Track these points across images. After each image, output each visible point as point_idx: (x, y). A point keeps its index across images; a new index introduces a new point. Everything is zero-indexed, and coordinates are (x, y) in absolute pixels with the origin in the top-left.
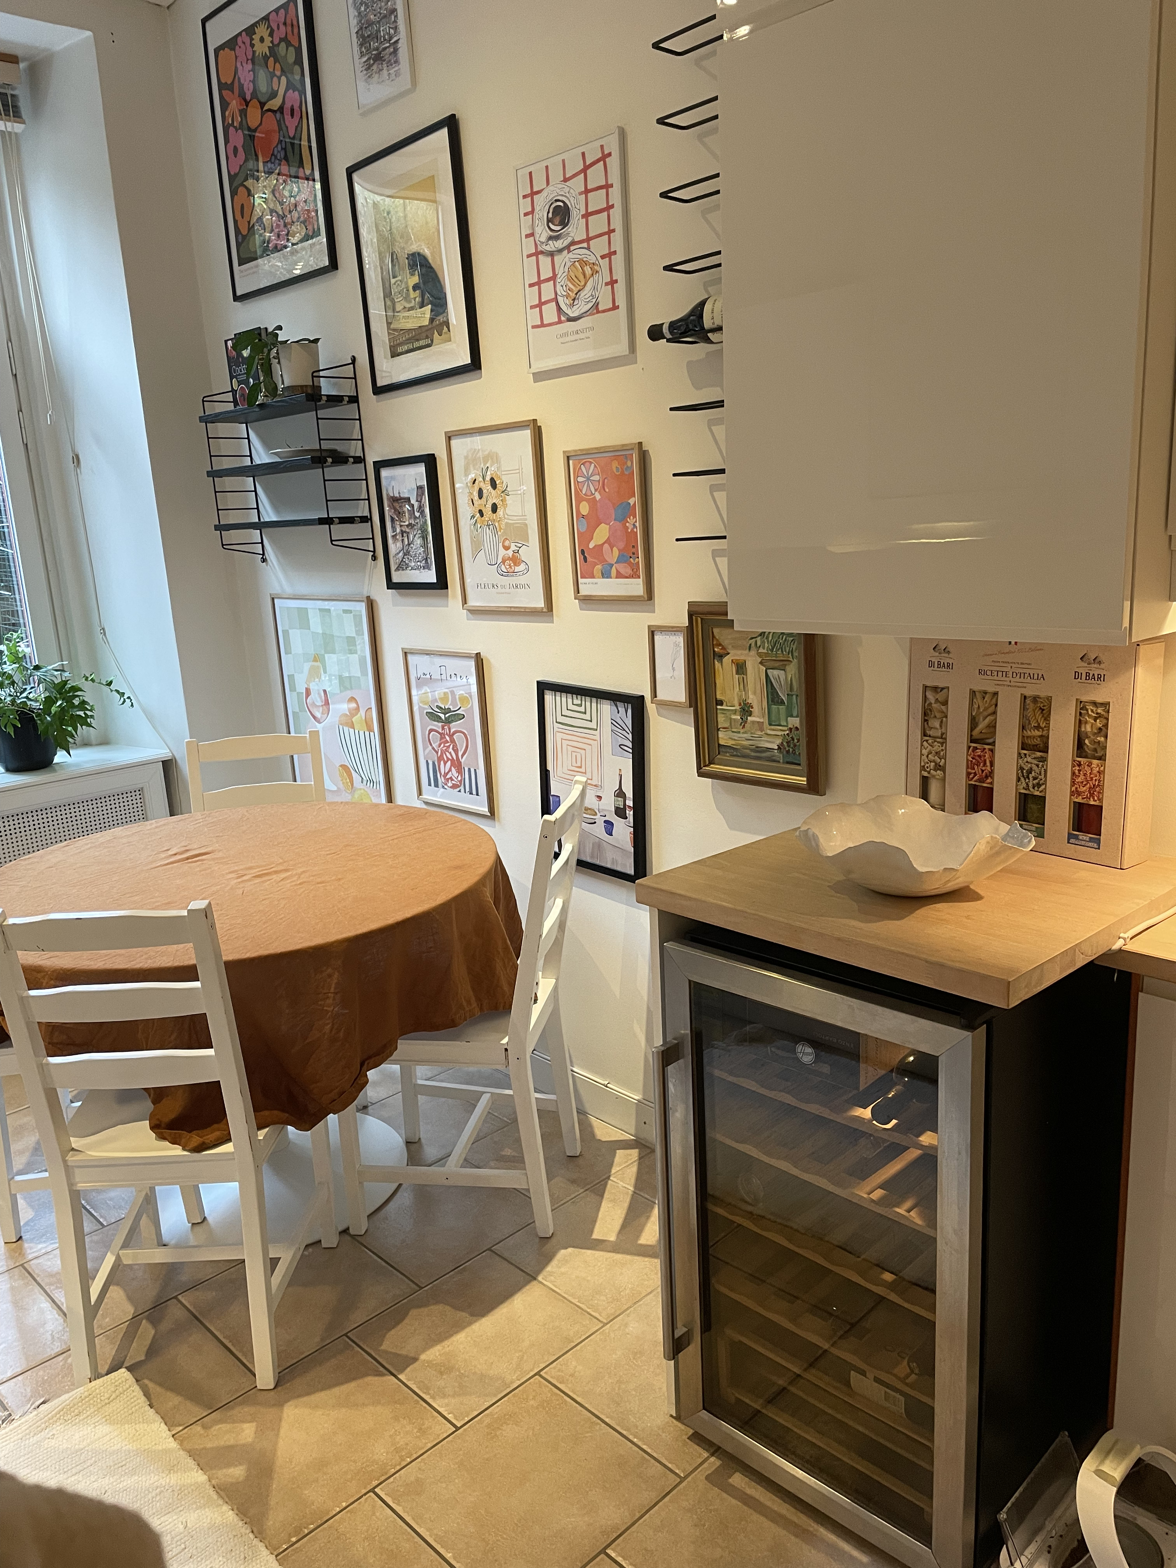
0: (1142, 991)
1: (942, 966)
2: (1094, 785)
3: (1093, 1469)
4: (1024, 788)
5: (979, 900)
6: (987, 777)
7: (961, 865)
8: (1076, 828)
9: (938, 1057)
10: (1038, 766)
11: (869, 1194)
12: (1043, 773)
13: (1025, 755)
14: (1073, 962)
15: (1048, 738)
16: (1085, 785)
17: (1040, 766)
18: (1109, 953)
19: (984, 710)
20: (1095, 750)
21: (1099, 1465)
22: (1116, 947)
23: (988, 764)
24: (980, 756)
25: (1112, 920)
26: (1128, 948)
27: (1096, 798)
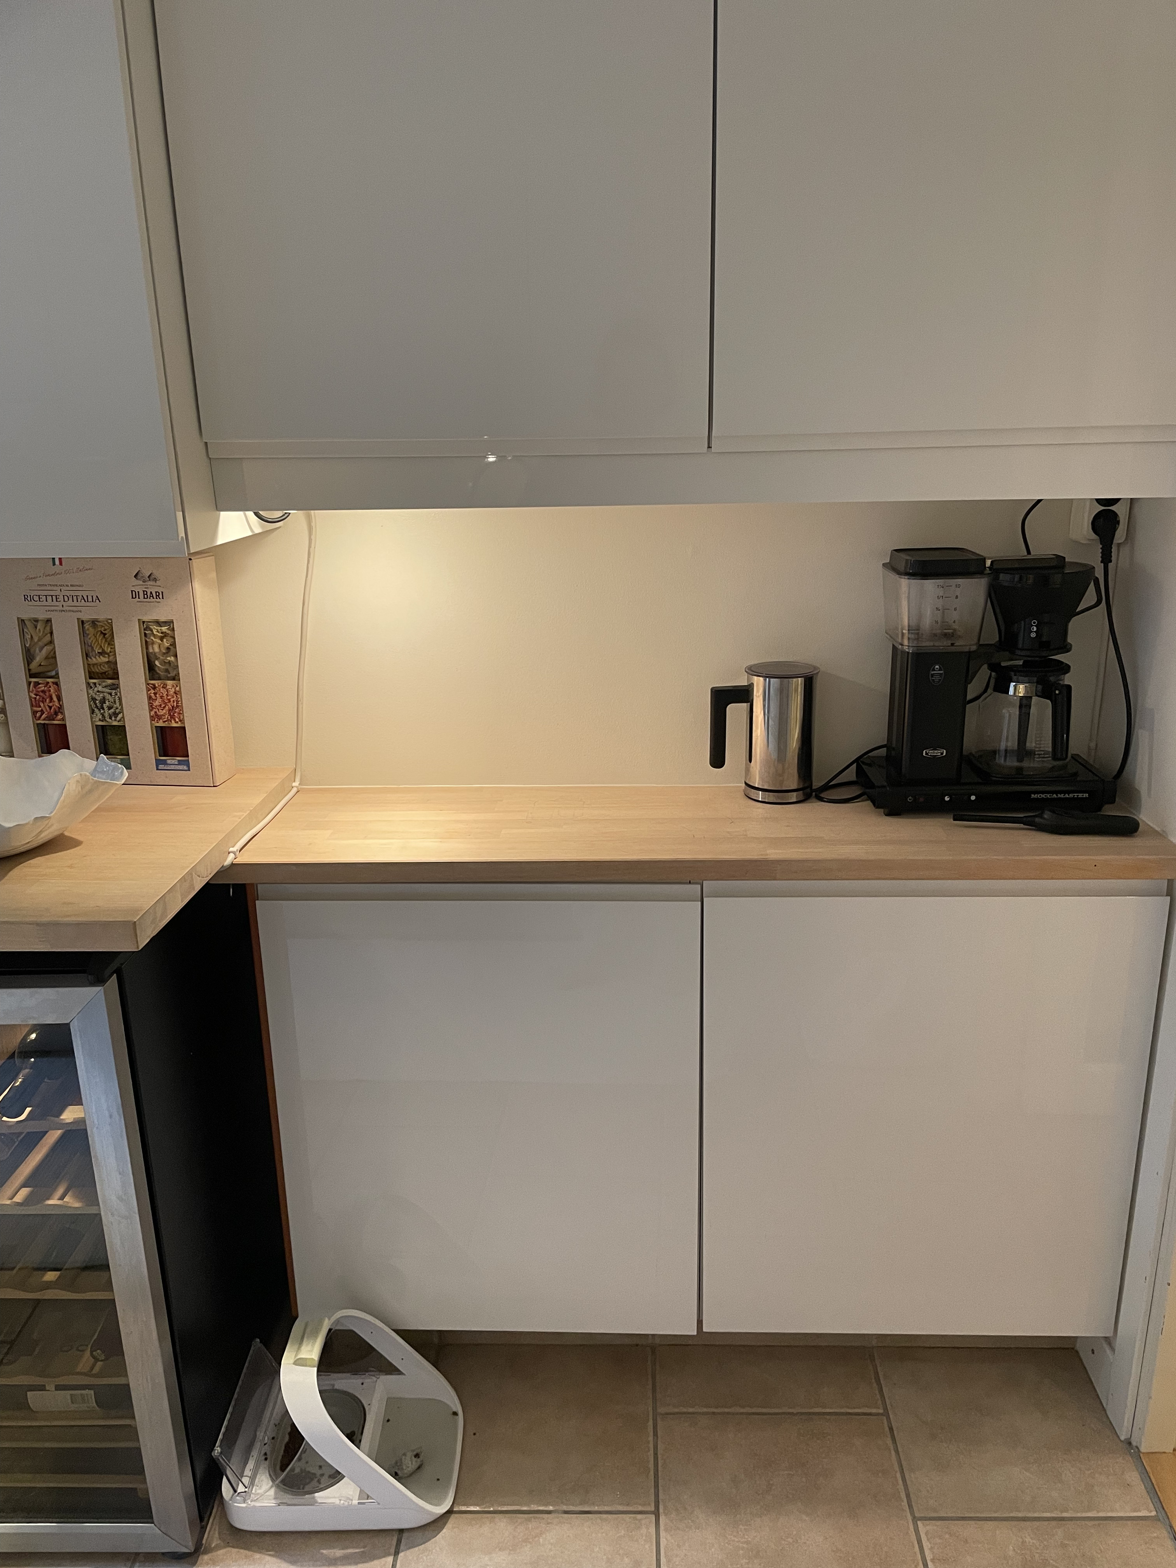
0: (258, 900)
1: (56, 924)
2: (173, 707)
3: (292, 1361)
4: (100, 720)
5: (76, 846)
6: (56, 714)
7: (52, 812)
8: (162, 753)
9: (68, 1024)
10: (111, 694)
11: (11, 1199)
12: (117, 701)
13: (95, 684)
14: (192, 887)
15: (116, 663)
16: (164, 707)
17: (113, 694)
18: (222, 870)
19: (39, 640)
20: (167, 671)
21: (296, 1356)
22: (228, 862)
23: (55, 699)
24: (43, 691)
25: (221, 836)
26: (239, 860)
27: (177, 720)
